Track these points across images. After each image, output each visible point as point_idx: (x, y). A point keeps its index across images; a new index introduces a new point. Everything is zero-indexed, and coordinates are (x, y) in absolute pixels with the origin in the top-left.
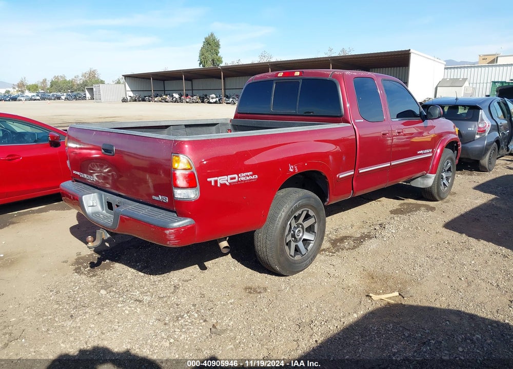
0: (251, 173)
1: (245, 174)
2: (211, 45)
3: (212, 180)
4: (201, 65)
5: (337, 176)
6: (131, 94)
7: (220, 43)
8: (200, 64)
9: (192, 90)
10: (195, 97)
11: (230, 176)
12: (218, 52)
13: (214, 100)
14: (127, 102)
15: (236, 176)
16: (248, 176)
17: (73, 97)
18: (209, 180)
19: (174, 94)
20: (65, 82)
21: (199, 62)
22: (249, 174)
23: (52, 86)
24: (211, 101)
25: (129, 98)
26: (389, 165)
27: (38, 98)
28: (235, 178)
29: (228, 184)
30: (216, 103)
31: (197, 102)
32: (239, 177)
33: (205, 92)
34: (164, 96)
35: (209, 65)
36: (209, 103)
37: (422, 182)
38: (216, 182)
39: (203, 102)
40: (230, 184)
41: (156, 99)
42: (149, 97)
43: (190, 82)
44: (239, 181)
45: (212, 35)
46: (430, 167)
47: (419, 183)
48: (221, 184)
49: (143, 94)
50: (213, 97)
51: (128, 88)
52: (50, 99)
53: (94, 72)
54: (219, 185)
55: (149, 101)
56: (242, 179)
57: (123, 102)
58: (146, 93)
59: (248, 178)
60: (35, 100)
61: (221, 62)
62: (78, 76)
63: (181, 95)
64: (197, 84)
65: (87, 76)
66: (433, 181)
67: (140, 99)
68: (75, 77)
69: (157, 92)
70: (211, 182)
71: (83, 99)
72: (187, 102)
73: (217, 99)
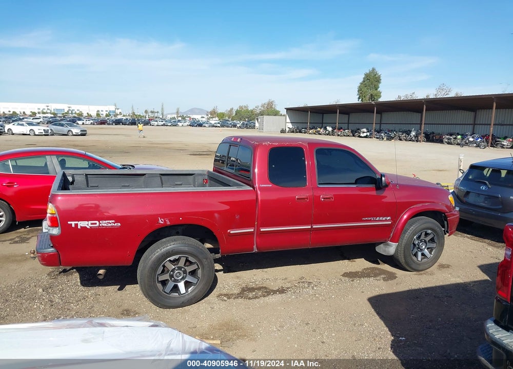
0: (113, 221)
1: (106, 222)
2: (372, 81)
3: (73, 223)
4: (360, 100)
5: (229, 231)
6: (290, 126)
7: (381, 78)
8: (359, 98)
9: (348, 123)
10: (347, 131)
11: (90, 222)
12: (378, 87)
13: (365, 134)
14: (285, 132)
15: (97, 222)
16: (110, 223)
17: (245, 126)
18: (69, 223)
19: (327, 127)
20: (247, 111)
21: (358, 96)
22: (111, 221)
23: (236, 114)
24: (362, 135)
25: (287, 129)
26: (310, 227)
27: (219, 125)
28: (96, 224)
29: (88, 227)
30: (366, 137)
31: (349, 136)
32: (100, 223)
33: (357, 126)
34: (319, 129)
35: (367, 101)
36: (360, 137)
37: (384, 249)
38: (76, 225)
39: (354, 136)
40: (91, 227)
41: (310, 132)
42: (306, 129)
43: (348, 116)
44: (100, 226)
45: (373, 69)
46: (392, 234)
47: (382, 250)
48: (81, 227)
49: (300, 126)
50: (364, 132)
51: (288, 120)
52: (228, 127)
53: (272, 103)
54: (79, 227)
55: (305, 133)
56: (104, 225)
57: (281, 132)
58: (304, 126)
59: (109, 225)
60: (216, 127)
61: (380, 97)
62: (258, 106)
63: (334, 129)
64: (354, 117)
65: (266, 106)
66: (394, 250)
67: (298, 131)
68: (256, 107)
69: (314, 125)
70: (72, 224)
71: (252, 128)
72: (339, 135)
73: (368, 134)
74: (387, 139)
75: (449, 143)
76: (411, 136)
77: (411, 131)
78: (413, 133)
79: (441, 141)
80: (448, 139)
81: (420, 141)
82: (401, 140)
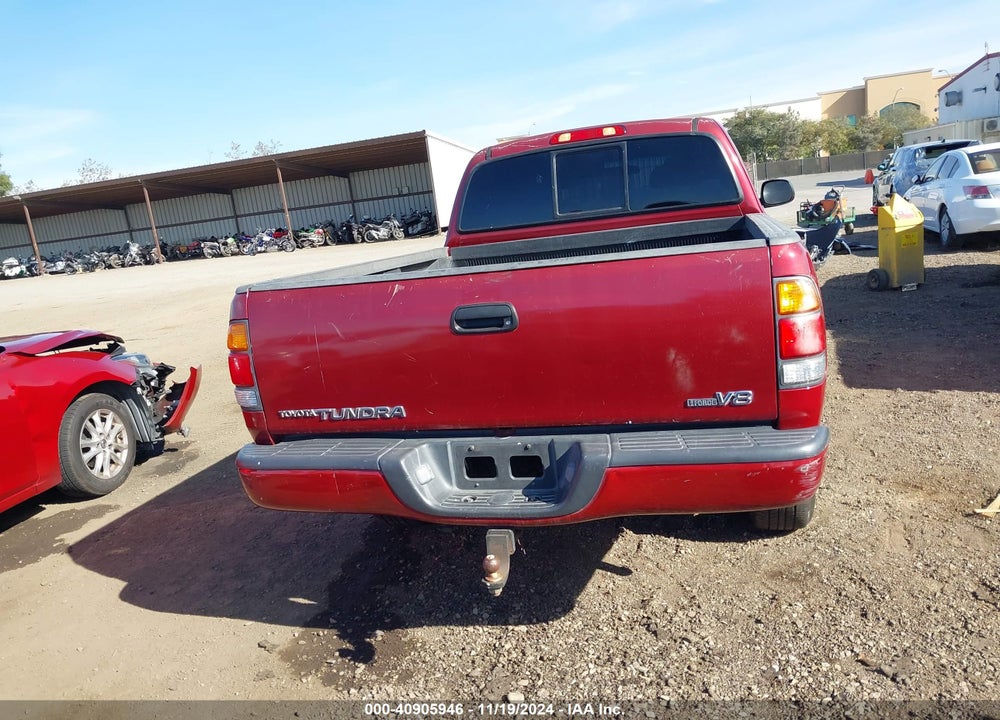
13: (16, 270)
24: (7, 272)
36: (4, 277)
50: (11, 266)
73: (23, 268)
74: (85, 270)
75: (215, 256)
76: (131, 256)
77: (127, 247)
78: (134, 249)
79: (199, 255)
80: (212, 248)
81: (158, 262)
82: (110, 267)
